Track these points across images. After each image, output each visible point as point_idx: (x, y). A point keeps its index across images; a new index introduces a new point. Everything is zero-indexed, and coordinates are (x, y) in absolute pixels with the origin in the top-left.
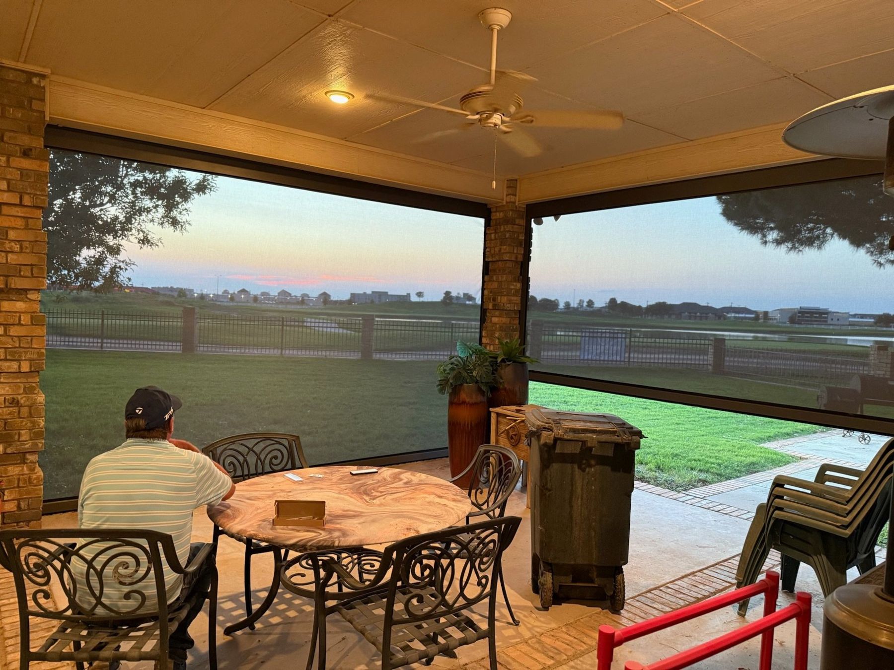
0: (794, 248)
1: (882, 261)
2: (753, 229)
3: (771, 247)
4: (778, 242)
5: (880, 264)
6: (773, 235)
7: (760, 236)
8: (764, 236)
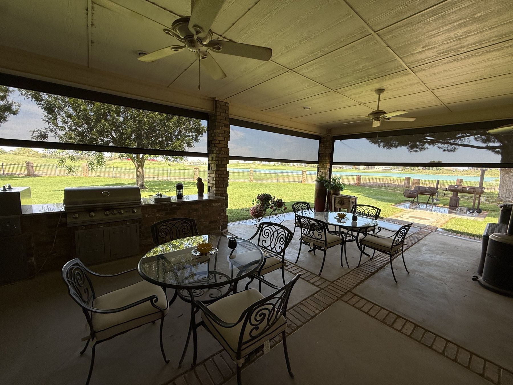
0: (388, 148)
1: (412, 151)
2: (375, 143)
3: (381, 148)
4: (384, 147)
5: (411, 152)
6: (381, 144)
7: (378, 145)
8: (379, 144)
